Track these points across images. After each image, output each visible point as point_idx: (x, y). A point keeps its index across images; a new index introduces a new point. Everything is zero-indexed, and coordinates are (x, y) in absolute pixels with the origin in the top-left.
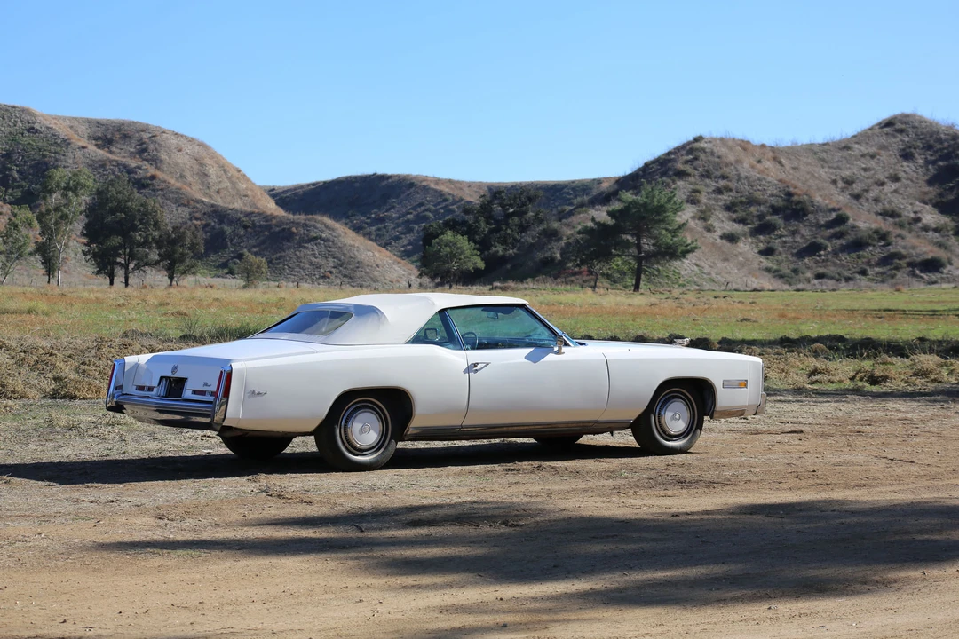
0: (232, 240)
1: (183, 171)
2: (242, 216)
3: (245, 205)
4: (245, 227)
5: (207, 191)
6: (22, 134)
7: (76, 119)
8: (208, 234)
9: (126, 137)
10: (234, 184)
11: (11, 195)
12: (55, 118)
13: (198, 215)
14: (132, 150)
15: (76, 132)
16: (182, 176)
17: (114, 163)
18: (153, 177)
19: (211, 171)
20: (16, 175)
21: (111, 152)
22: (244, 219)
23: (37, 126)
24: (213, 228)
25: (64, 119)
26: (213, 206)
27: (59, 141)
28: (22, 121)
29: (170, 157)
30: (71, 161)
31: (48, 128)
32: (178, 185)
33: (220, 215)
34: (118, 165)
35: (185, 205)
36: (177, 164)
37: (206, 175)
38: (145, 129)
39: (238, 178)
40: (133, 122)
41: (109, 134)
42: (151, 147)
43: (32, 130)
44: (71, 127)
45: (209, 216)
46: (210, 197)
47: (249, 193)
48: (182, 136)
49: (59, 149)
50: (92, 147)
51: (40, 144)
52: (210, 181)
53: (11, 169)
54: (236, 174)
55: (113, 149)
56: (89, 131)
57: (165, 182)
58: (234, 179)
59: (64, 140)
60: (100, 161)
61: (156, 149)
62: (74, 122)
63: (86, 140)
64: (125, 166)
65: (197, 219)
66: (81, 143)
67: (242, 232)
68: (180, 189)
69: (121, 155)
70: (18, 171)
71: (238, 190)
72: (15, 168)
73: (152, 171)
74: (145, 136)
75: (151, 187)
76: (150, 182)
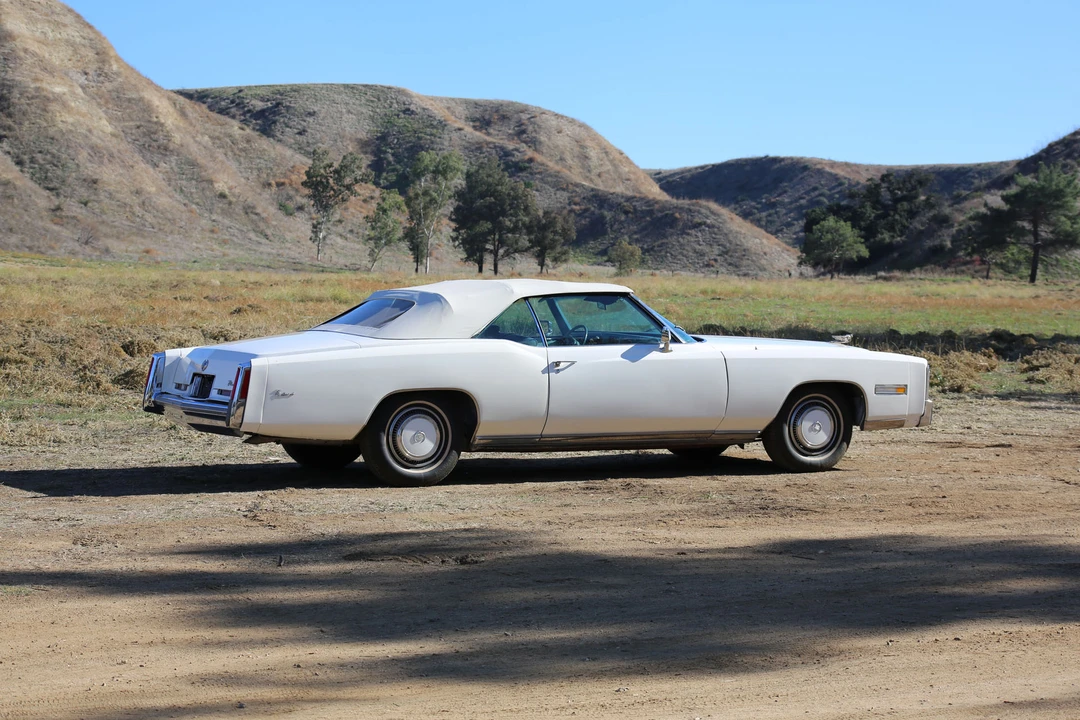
0: (612, 226)
1: (563, 153)
2: (622, 200)
3: (627, 189)
4: (626, 213)
5: (588, 174)
6: (398, 115)
7: (453, 99)
8: (588, 220)
9: (504, 118)
10: (615, 166)
11: (386, 179)
12: (433, 99)
13: (577, 199)
14: (510, 132)
15: (453, 113)
16: (562, 159)
17: (491, 146)
18: (531, 160)
19: (592, 154)
20: (391, 158)
21: (488, 134)
22: (625, 204)
23: (412, 107)
24: (593, 213)
25: (441, 100)
26: (593, 190)
27: (435, 123)
28: (397, 102)
29: (549, 139)
30: (446, 143)
31: (424, 109)
32: (558, 168)
33: (600, 199)
34: (495, 147)
35: (563, 190)
36: (557, 147)
37: (587, 157)
38: (524, 109)
39: (620, 161)
40: (512, 103)
41: (486, 116)
42: (530, 128)
43: (407, 111)
44: (448, 108)
45: (589, 200)
46: (591, 180)
47: (632, 176)
48: (562, 117)
49: (435, 131)
50: (468, 129)
51: (416, 126)
52: (591, 164)
53: (385, 152)
54: (618, 156)
55: (491, 131)
56: (466, 112)
57: (543, 164)
58: (617, 162)
59: (440, 122)
60: (477, 143)
61: (535, 131)
62: (451, 104)
63: (463, 121)
64: (502, 148)
65: (575, 204)
66: (457, 125)
67: (623, 218)
68: (559, 172)
69: (499, 137)
70: (393, 155)
71: (620, 174)
72: (390, 150)
73: (530, 153)
74: (524, 117)
75: (529, 170)
76: (527, 165)
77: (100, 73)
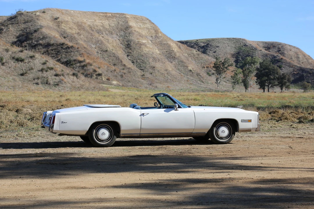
0: (306, 78)
1: (292, 56)
2: (309, 70)
3: (311, 67)
4: (310, 74)
5: (299, 63)
6: (243, 47)
7: (259, 42)
8: (299, 76)
9: (274, 47)
10: (307, 60)
11: (239, 65)
12: (253, 42)
13: (295, 70)
14: (276, 51)
15: (259, 46)
16: (291, 58)
17: (270, 55)
18: (282, 59)
19: (300, 56)
20: (241, 59)
21: (269, 51)
22: (310, 71)
23: (247, 44)
24: (300, 74)
25: (256, 42)
26: (300, 67)
27: (253, 49)
28: (243, 43)
29: (288, 53)
30: (257, 54)
31: (250, 45)
32: (289, 61)
33: (302, 70)
34: (271, 55)
35: (292, 67)
36: (290, 55)
37: (299, 58)
38: (280, 44)
39: (309, 59)
40: (276, 42)
41: (269, 46)
42: (282, 49)
43: (245, 45)
44: (258, 44)
45: (299, 70)
46: (300, 64)
47: (312, 63)
48: (291, 46)
49: (253, 51)
50: (263, 50)
51: (248, 50)
52: (300, 59)
53: (239, 57)
54: (308, 57)
55: (270, 50)
56: (263, 45)
57: (285, 60)
58: (308, 59)
59: (255, 48)
60: (266, 54)
61: (283, 50)
62: (258, 43)
63: (262, 48)
64: (273, 56)
65: (295, 71)
66: (260, 49)
67: (309, 75)
68: (290, 62)
69: (273, 52)
70: (241, 58)
71: (309, 62)
72: (240, 57)
73: (281, 57)
74: (280, 46)
75: (281, 62)
76: (281, 60)
77: (156, 37)
